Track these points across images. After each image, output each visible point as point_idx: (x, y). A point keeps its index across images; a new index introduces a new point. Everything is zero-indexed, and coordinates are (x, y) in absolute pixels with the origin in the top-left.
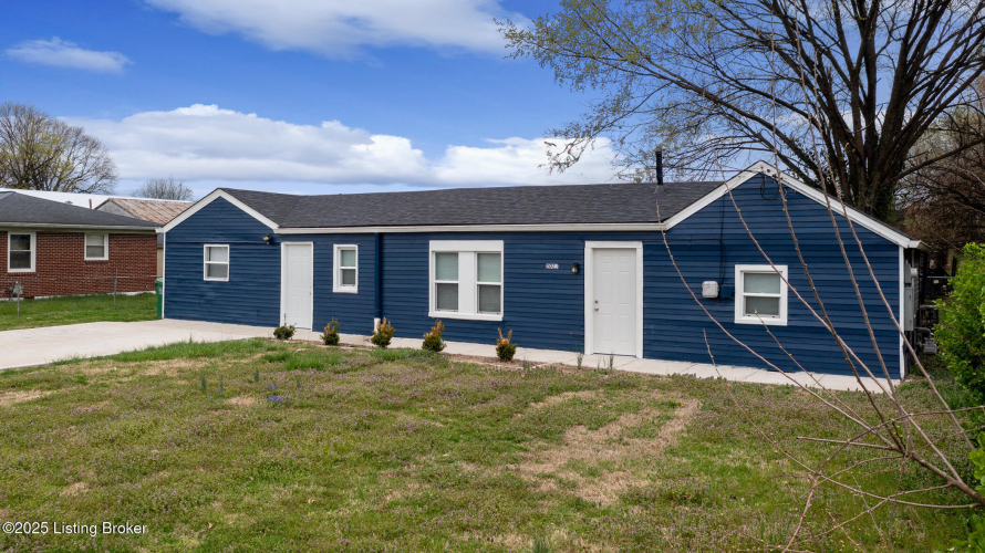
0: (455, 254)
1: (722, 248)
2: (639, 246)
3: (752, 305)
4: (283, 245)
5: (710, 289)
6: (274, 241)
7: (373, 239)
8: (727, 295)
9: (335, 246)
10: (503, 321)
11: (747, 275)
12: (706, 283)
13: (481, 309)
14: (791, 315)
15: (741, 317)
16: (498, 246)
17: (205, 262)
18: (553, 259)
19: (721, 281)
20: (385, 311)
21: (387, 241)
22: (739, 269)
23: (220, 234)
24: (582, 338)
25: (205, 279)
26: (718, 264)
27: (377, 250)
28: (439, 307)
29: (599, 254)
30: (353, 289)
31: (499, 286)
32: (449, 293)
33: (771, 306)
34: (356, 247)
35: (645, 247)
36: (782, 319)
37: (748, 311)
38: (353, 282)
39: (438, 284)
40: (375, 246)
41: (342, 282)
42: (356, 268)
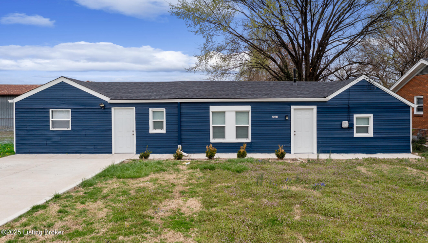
0: (224, 112)
1: (349, 108)
2: (315, 108)
3: (360, 130)
4: (113, 109)
5: (345, 124)
6: (106, 109)
7: (177, 105)
8: (351, 126)
9: (151, 110)
10: (251, 142)
11: (357, 118)
12: (344, 122)
13: (238, 137)
14: (374, 133)
15: (356, 135)
16: (248, 108)
17: (51, 119)
18: (275, 114)
19: (349, 120)
20: (183, 141)
21: (183, 106)
22: (355, 116)
23: (61, 104)
24: (290, 147)
25: (51, 129)
26: (347, 114)
27: (176, 112)
28: (214, 137)
29: (296, 111)
30: (163, 131)
31: (247, 127)
32: (220, 132)
33: (366, 130)
34: (164, 110)
35: (318, 108)
36: (371, 134)
37: (357, 132)
38: (162, 128)
39: (213, 127)
40: (176, 109)
41: (155, 128)
42: (164, 120)
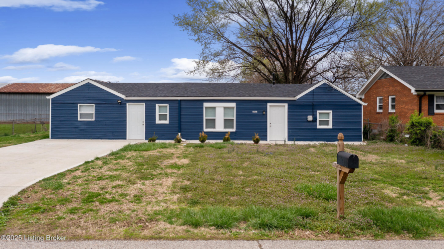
0: (215, 108)
1: (313, 105)
2: (286, 105)
3: (322, 123)
4: (127, 104)
5: (310, 118)
6: (122, 104)
7: (177, 102)
8: (315, 120)
9: (157, 105)
10: (236, 132)
11: (320, 113)
12: (309, 116)
13: (225, 127)
14: (333, 125)
15: (319, 127)
16: (234, 105)
17: (79, 112)
18: (255, 109)
19: (313, 115)
20: (182, 130)
21: (182, 103)
22: (318, 112)
23: (87, 100)
24: (266, 136)
25: (79, 119)
26: (311, 110)
27: (178, 108)
28: (206, 128)
29: (272, 107)
30: (167, 122)
31: (233, 120)
32: (212, 122)
33: (327, 123)
34: (168, 105)
35: (288, 105)
36: (330, 126)
37: (320, 125)
38: (166, 119)
39: (206, 119)
40: (177, 105)
41: (160, 119)
42: (168, 114)
